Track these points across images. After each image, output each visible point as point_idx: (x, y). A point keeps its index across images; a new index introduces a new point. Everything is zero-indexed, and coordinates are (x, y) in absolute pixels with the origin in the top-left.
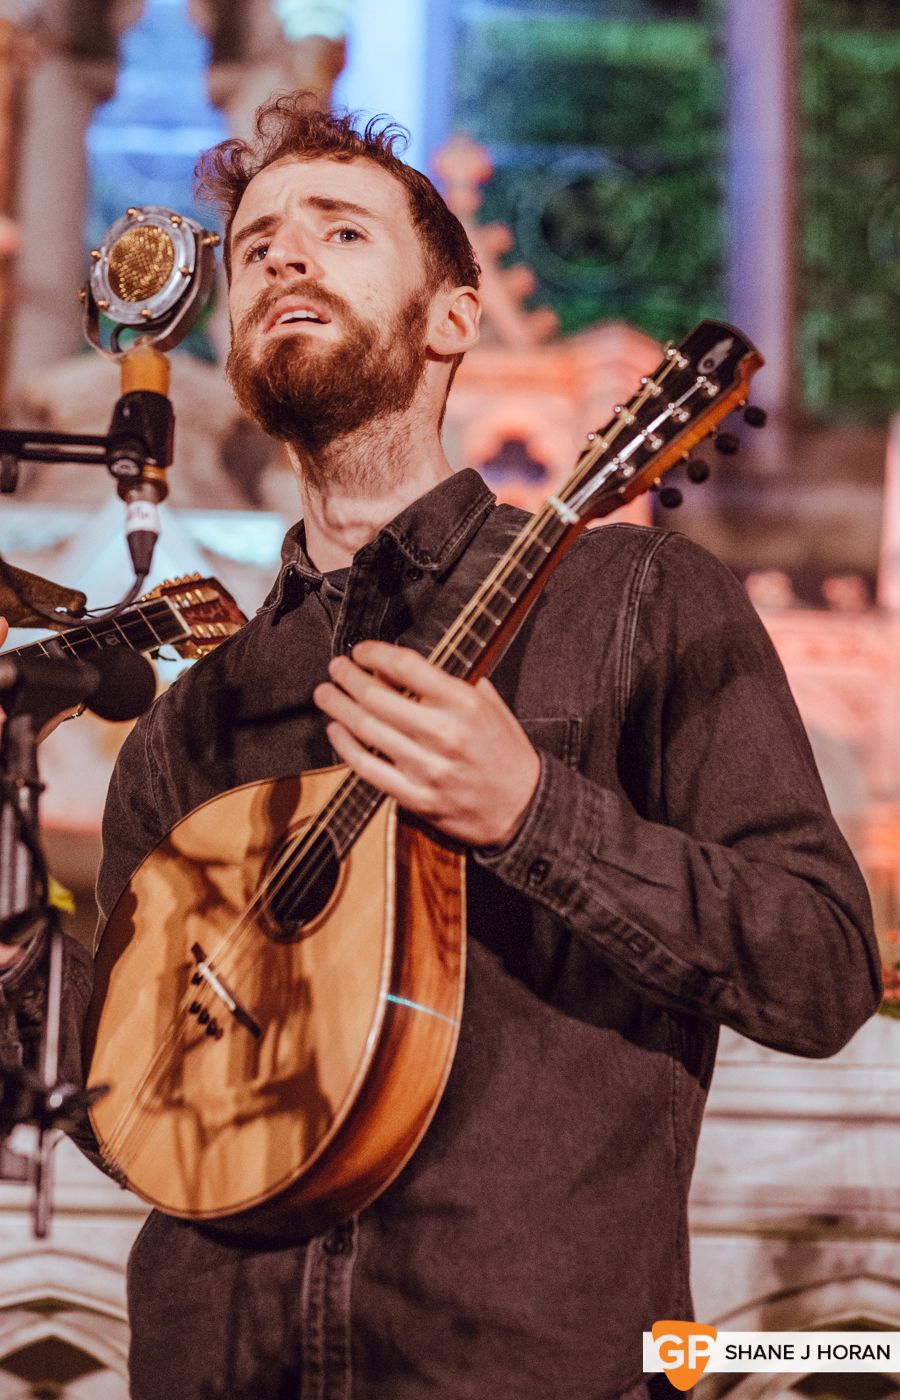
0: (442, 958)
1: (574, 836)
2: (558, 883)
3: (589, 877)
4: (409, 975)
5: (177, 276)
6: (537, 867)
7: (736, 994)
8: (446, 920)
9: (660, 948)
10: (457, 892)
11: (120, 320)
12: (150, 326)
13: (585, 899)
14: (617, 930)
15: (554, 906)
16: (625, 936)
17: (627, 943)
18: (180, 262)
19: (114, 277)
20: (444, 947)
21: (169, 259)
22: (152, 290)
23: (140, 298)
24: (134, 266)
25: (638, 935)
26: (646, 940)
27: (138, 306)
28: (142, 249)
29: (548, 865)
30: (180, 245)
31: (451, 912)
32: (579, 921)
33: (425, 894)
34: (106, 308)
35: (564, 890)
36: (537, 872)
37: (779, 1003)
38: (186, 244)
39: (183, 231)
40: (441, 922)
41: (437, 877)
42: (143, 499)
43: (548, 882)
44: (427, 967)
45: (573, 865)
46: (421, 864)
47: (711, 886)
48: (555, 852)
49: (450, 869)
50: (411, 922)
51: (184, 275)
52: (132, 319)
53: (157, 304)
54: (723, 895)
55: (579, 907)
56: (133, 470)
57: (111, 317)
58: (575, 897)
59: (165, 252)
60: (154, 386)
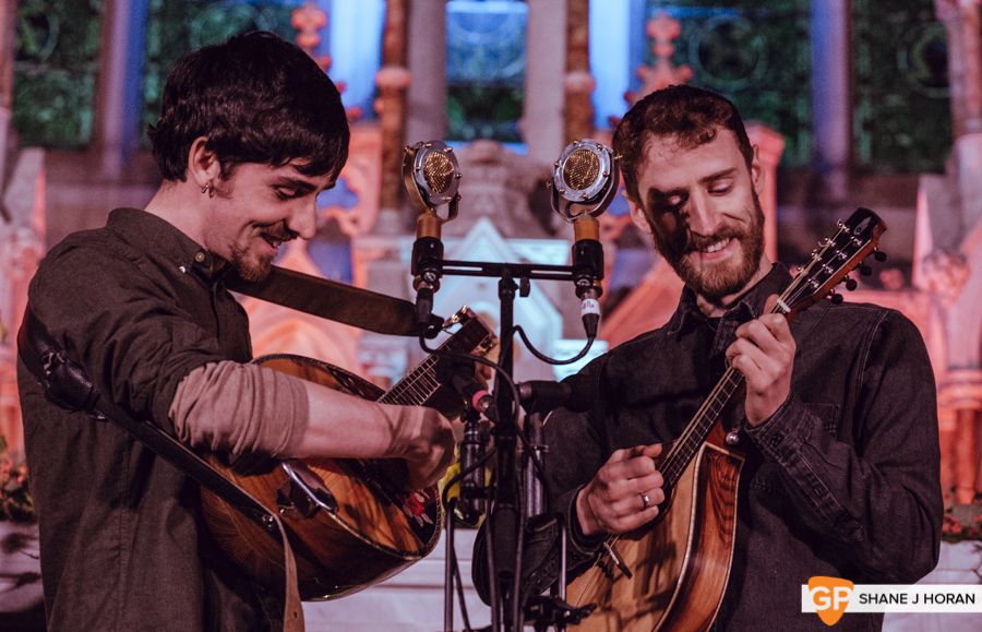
0: (721, 537)
1: (798, 427)
2: (786, 448)
3: (801, 450)
4: (702, 546)
5: (601, 177)
6: (777, 438)
7: (863, 534)
8: (725, 518)
9: (829, 495)
10: (733, 504)
11: (571, 199)
12: (587, 202)
13: (797, 460)
14: (810, 479)
15: (780, 461)
16: (813, 484)
17: (814, 488)
18: (603, 170)
19: (566, 176)
20: (722, 532)
21: (597, 167)
22: (587, 184)
23: (580, 188)
24: (577, 171)
25: (819, 485)
26: (823, 489)
27: (581, 192)
28: (581, 162)
29: (782, 437)
30: (602, 160)
31: (728, 514)
32: (791, 471)
33: (714, 505)
34: (563, 193)
35: (787, 453)
36: (776, 440)
37: (882, 549)
38: (606, 160)
39: (604, 153)
40: (722, 520)
41: (721, 496)
42: (589, 297)
43: (779, 447)
44: (713, 541)
45: (795, 441)
46: (712, 489)
47: (858, 471)
48: (787, 431)
49: (729, 493)
50: (705, 517)
51: (605, 176)
52: (577, 199)
53: (592, 190)
54: (864, 477)
55: (793, 464)
56: (588, 284)
57: (566, 197)
58: (793, 457)
59: (594, 164)
60: (593, 237)
